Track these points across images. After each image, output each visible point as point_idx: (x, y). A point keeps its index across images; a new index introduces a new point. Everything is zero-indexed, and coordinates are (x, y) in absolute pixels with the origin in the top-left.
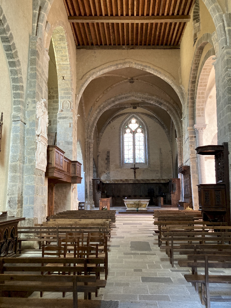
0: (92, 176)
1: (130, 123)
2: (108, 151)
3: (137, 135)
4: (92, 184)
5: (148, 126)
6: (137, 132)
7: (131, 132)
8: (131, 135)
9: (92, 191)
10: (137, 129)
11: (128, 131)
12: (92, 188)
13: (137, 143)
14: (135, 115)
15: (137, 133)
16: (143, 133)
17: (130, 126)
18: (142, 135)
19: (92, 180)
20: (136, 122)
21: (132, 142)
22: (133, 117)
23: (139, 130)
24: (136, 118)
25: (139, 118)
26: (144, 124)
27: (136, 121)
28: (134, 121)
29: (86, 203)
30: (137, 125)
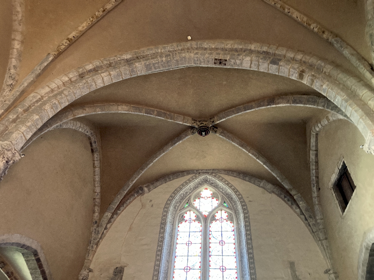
1: (198, 196)
2: (118, 266)
3: (214, 227)
5: (246, 200)
6: (216, 218)
7: (198, 219)
8: (197, 226)
10: (215, 210)
11: (190, 215)
13: (214, 248)
14: (209, 177)
15: (216, 220)
16: (232, 221)
17: (196, 203)
18: (229, 227)
20: (214, 196)
21: (200, 245)
22: (206, 181)
23: (222, 214)
24: (212, 184)
25: (220, 184)
26: (234, 196)
27: (211, 192)
28: (206, 192)
30: (215, 203)
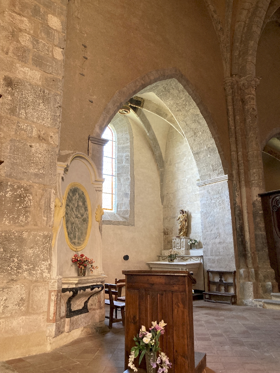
0: (259, 186)
4: (261, 212)
9: (264, 233)
12: (262, 225)
19: (259, 199)
29: (241, 276)
